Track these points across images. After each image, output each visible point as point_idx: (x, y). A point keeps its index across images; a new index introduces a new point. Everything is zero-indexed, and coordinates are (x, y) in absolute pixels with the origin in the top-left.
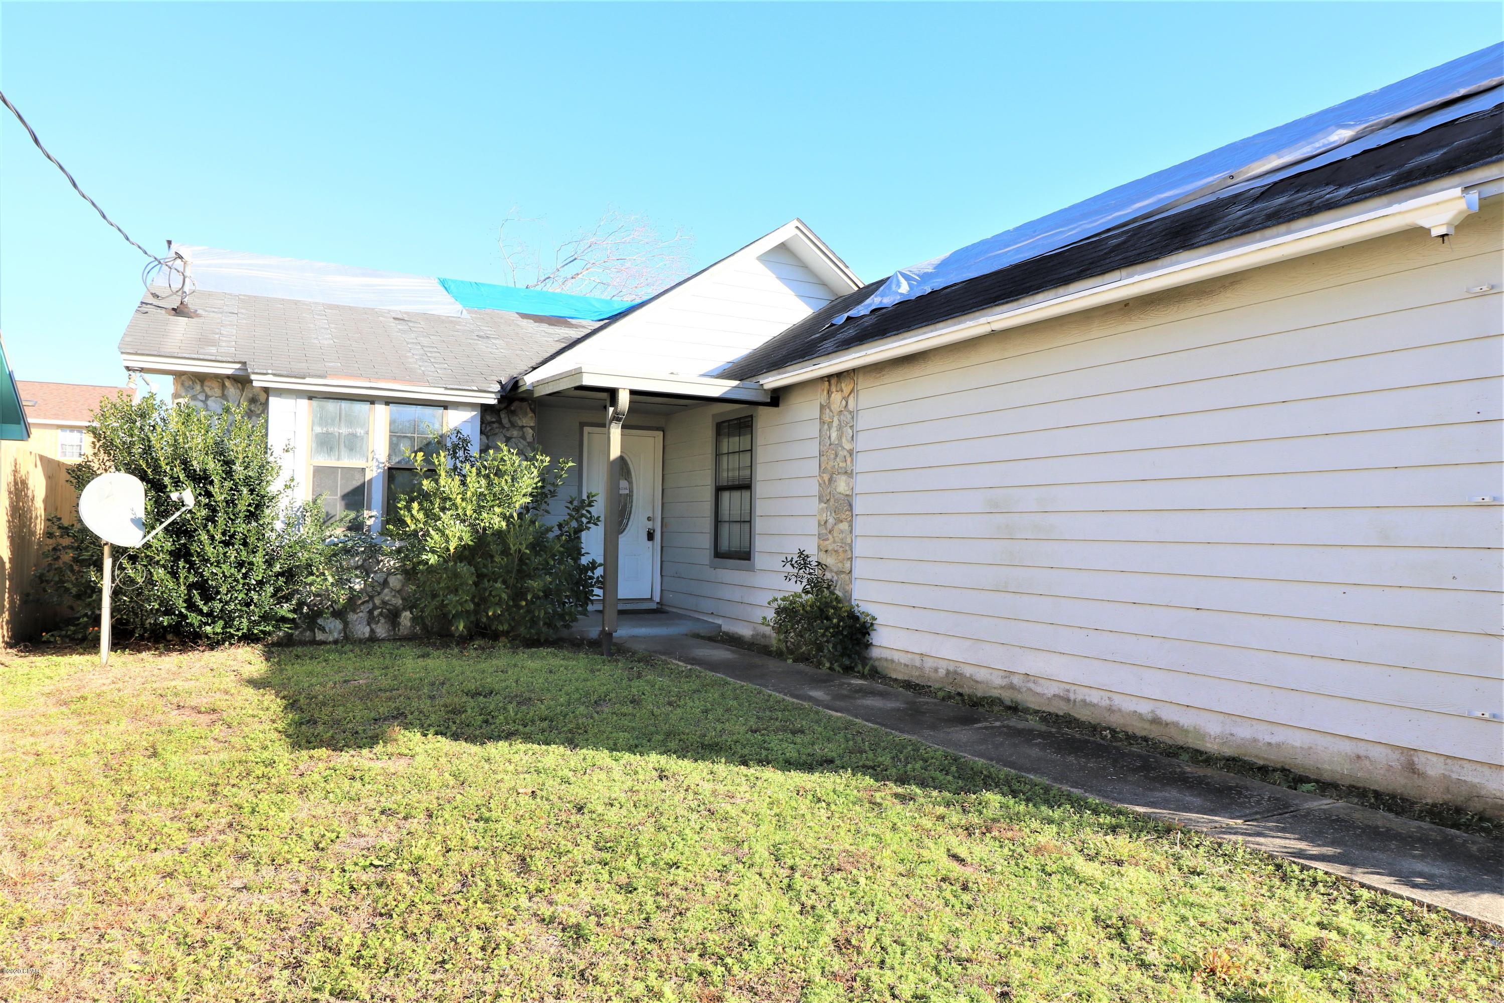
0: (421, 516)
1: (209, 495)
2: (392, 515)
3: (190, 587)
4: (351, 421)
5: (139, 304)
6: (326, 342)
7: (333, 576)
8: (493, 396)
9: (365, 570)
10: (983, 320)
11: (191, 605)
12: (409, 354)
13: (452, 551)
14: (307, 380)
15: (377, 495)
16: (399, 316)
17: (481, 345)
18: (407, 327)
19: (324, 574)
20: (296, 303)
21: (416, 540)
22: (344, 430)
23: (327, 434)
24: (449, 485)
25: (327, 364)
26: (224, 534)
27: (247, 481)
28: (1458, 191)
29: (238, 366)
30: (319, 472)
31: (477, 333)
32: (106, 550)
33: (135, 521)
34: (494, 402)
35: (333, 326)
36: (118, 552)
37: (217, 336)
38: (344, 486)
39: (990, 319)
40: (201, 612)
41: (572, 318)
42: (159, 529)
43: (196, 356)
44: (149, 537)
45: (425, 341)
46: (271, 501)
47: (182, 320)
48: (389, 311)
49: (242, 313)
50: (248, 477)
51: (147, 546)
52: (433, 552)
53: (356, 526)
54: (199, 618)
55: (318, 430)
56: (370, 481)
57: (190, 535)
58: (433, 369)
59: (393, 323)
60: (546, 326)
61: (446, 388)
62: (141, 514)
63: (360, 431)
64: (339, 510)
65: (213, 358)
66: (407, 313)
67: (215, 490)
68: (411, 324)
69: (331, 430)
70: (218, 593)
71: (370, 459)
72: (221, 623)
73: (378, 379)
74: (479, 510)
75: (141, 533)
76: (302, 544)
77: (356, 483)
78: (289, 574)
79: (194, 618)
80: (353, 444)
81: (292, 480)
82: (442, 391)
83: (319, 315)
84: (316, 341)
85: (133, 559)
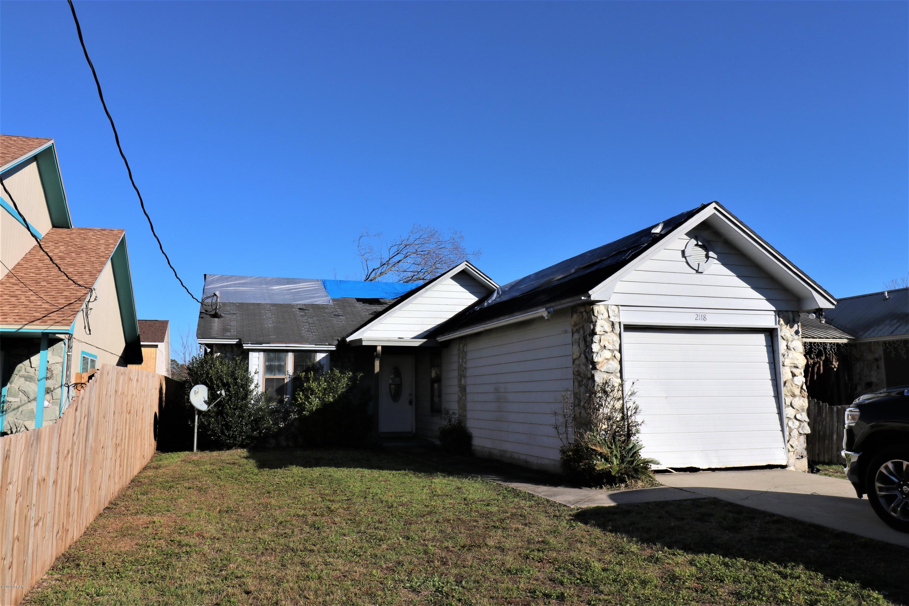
0: (303, 398)
1: (229, 391)
2: (294, 398)
3: (222, 425)
4: (279, 359)
5: (199, 313)
6: (270, 325)
7: (272, 421)
8: (335, 347)
9: (284, 419)
10: (483, 326)
11: (223, 433)
12: (303, 329)
13: (314, 410)
14: (263, 345)
15: (289, 389)
16: (302, 307)
17: (335, 320)
18: (304, 313)
19: (269, 420)
20: (259, 304)
21: (302, 407)
22: (277, 364)
23: (271, 365)
24: (314, 385)
25: (270, 337)
26: (234, 406)
27: (242, 386)
28: (544, 309)
29: (238, 340)
30: (267, 380)
31: (334, 313)
32: (196, 412)
33: (205, 402)
34: (334, 349)
35: (273, 316)
36: (200, 412)
37: (229, 327)
38: (275, 386)
39: (484, 326)
40: (225, 435)
41: (382, 299)
42: (212, 405)
43: (222, 337)
44: (210, 408)
45: (310, 320)
46: (250, 393)
47: (216, 319)
48: (297, 304)
49: (238, 314)
50: (242, 384)
51: (209, 411)
52: (307, 411)
53: (281, 401)
54: (225, 437)
55: (267, 364)
56: (287, 383)
57: (223, 406)
58: (312, 336)
59: (298, 312)
60: (368, 305)
61: (316, 345)
62: (207, 399)
63: (283, 363)
64: (275, 395)
65: (229, 338)
66: (305, 305)
67: (231, 389)
68: (306, 311)
69: (272, 363)
70: (232, 428)
71: (286, 374)
72: (232, 439)
73: (290, 343)
74: (324, 394)
75: (207, 406)
76: (260, 409)
77: (281, 384)
78: (256, 421)
79: (223, 438)
80: (281, 369)
81: (257, 384)
82: (314, 346)
83: (267, 311)
84: (266, 326)
85: (204, 416)
